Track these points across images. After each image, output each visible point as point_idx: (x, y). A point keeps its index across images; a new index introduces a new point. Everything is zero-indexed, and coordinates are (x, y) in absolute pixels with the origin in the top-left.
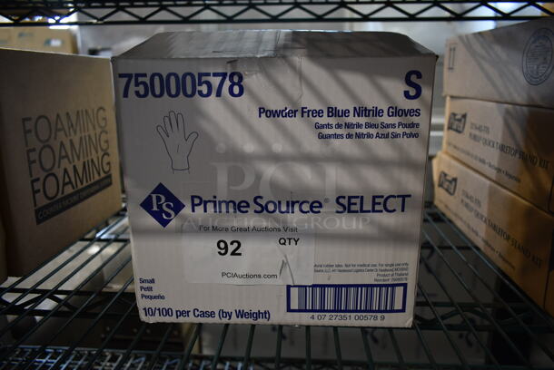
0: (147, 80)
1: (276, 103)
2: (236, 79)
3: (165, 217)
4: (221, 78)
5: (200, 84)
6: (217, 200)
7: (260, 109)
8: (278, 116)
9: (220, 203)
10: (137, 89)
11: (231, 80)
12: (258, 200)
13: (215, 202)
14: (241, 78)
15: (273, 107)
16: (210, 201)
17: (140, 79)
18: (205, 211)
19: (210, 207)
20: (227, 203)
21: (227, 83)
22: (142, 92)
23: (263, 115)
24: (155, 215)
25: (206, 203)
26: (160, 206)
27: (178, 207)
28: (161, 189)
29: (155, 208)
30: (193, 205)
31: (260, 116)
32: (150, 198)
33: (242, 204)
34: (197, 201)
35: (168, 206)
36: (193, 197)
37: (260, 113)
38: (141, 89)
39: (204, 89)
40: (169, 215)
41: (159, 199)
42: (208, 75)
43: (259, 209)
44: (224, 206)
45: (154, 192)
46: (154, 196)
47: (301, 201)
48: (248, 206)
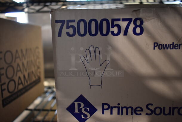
0: (75, 24)
1: (167, 39)
2: (138, 23)
3: (83, 117)
4: (127, 22)
5: (113, 27)
6: (120, 106)
7: (155, 43)
8: (167, 49)
9: (122, 108)
10: (68, 31)
11: (135, 23)
12: (150, 107)
13: (118, 108)
14: (142, 23)
15: (164, 43)
16: (115, 107)
17: (70, 24)
18: (111, 113)
19: (115, 111)
20: (127, 108)
21: (132, 26)
22: (71, 33)
23: (157, 48)
24: (76, 115)
25: (112, 108)
26: (80, 110)
27: (93, 110)
28: (81, 99)
29: (77, 111)
30: (103, 110)
31: (154, 49)
32: (73, 104)
33: (138, 109)
34: (106, 107)
35: (86, 110)
36: (103, 104)
37: (154, 46)
38: (71, 31)
39: (115, 30)
40: (85, 116)
41: (79, 105)
42: (119, 20)
43: (149, 112)
44: (124, 110)
45: (76, 101)
46: (76, 103)
47: (179, 107)
48: (142, 110)
